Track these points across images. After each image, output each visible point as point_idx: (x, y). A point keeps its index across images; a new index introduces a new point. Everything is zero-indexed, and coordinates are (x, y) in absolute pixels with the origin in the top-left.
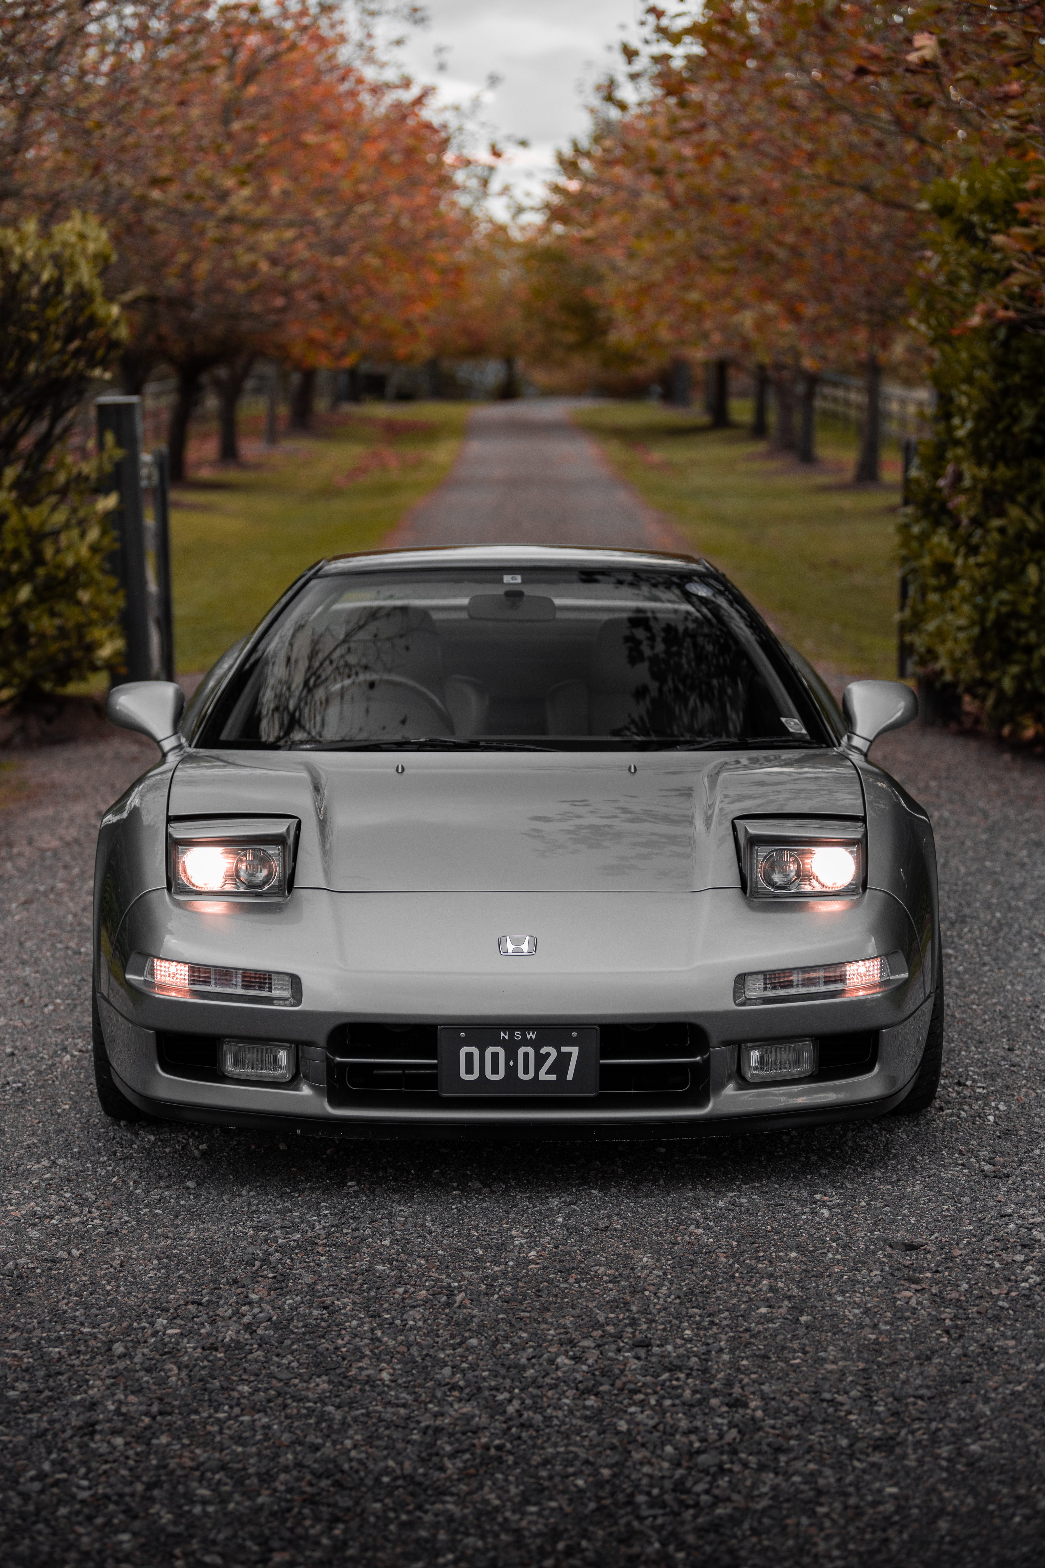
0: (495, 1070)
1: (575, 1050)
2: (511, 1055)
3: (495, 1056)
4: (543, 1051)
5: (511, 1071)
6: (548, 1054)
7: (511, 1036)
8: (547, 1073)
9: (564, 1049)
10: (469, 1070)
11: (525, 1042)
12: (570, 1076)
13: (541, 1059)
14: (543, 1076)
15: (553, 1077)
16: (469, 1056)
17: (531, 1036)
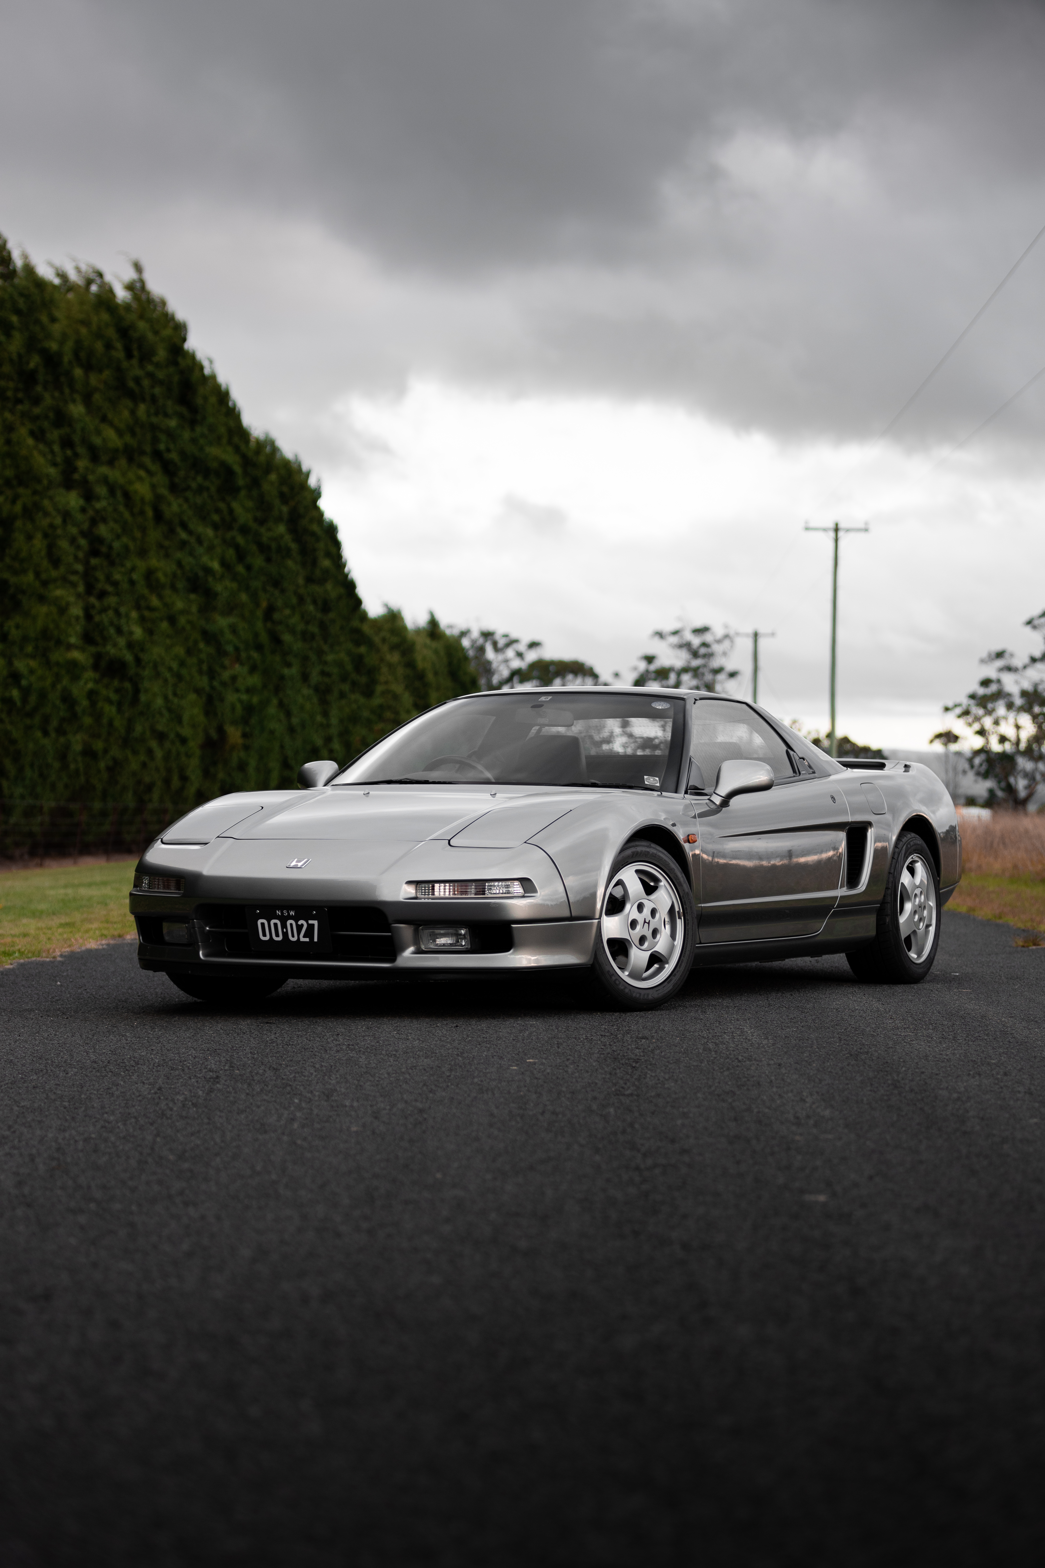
2: (284, 926)
4: (300, 922)
6: (302, 925)
7: (282, 913)
8: (304, 937)
12: (316, 940)
13: (300, 927)
14: (302, 939)
15: (307, 940)
17: (292, 913)
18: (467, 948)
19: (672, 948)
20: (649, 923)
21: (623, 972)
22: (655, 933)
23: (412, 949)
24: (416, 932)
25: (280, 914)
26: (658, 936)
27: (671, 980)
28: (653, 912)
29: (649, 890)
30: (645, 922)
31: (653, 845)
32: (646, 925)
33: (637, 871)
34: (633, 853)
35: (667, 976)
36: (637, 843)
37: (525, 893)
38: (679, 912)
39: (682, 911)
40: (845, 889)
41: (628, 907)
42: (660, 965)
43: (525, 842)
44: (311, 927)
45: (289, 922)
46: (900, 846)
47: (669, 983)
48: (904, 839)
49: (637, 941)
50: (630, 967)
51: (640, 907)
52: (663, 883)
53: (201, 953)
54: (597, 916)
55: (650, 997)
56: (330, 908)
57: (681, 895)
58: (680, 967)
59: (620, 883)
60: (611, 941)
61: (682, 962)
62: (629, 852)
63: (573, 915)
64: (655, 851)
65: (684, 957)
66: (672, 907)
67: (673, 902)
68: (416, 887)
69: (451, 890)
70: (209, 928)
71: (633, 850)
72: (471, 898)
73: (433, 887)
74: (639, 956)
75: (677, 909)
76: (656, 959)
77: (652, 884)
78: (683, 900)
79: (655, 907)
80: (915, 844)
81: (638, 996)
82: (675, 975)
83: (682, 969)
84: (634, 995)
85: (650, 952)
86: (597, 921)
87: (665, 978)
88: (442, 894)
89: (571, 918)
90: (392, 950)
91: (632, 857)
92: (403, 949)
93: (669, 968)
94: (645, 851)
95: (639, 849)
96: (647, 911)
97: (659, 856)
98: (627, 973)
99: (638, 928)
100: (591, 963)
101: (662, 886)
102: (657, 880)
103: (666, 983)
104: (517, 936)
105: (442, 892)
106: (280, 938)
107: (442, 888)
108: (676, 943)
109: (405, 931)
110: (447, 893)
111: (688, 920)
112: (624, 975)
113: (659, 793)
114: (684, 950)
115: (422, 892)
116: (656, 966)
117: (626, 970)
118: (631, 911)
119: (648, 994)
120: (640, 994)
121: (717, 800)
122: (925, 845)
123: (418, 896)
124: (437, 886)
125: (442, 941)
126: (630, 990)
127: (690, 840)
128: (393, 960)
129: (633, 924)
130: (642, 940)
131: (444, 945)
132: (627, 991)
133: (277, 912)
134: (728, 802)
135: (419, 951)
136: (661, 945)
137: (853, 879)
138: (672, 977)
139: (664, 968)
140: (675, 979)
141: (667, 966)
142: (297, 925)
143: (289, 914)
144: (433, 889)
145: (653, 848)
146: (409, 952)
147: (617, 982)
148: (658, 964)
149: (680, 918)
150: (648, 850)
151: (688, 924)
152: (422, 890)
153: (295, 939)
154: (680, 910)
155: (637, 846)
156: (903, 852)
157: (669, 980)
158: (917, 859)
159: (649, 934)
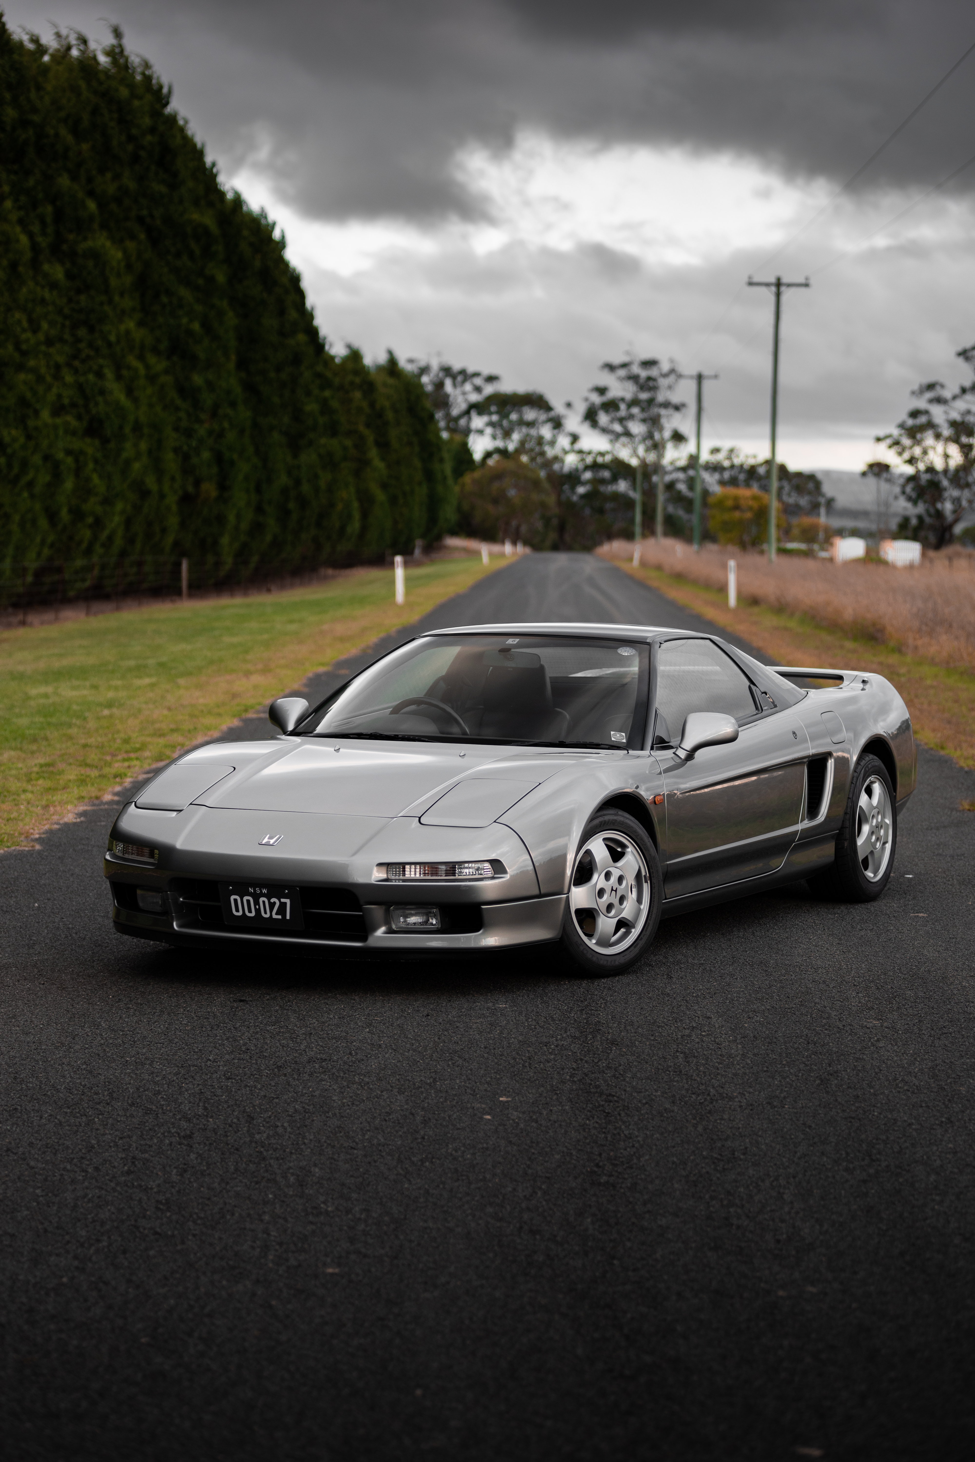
0: (250, 911)
1: (288, 901)
2: (257, 903)
3: (248, 901)
4: (273, 900)
5: (258, 911)
6: (275, 903)
7: (255, 890)
8: (276, 914)
9: (283, 900)
10: (237, 910)
11: (262, 895)
12: (288, 917)
13: (272, 905)
14: (275, 916)
15: (280, 917)
16: (236, 900)
17: (265, 891)
18: (438, 928)
19: (639, 912)
20: (616, 891)
21: (590, 940)
22: (622, 899)
23: (383, 929)
24: (387, 912)
25: (252, 891)
26: (625, 903)
27: (637, 945)
28: (620, 879)
29: (616, 855)
30: (612, 890)
31: (621, 813)
32: (614, 892)
33: (604, 839)
34: (601, 822)
35: (634, 940)
36: (605, 812)
37: (495, 874)
38: (645, 876)
39: (648, 875)
40: (806, 821)
41: (595, 877)
42: (627, 930)
43: (495, 822)
44: (283, 906)
45: (262, 899)
46: (858, 770)
47: (635, 947)
48: (863, 763)
49: (604, 910)
50: (597, 935)
51: (608, 876)
52: (630, 849)
53: (174, 924)
54: (566, 891)
55: (617, 963)
56: (302, 888)
57: (648, 860)
58: (646, 930)
59: (588, 852)
60: (578, 911)
61: (648, 925)
62: (596, 822)
63: (542, 892)
64: (622, 819)
65: (650, 920)
66: (639, 871)
67: (640, 867)
68: (387, 868)
69: (422, 870)
70: (183, 899)
71: (601, 819)
72: (441, 881)
73: (404, 868)
74: (606, 924)
75: (643, 874)
76: (622, 924)
77: (619, 850)
78: (649, 864)
79: (621, 873)
80: (873, 766)
81: (605, 963)
82: (642, 939)
83: (648, 933)
84: (602, 962)
85: (617, 919)
86: (566, 896)
87: (632, 943)
88: (413, 876)
89: (540, 896)
90: (363, 930)
91: (600, 826)
92: (375, 929)
93: (635, 933)
94: (613, 820)
95: (607, 818)
96: (613, 879)
97: (626, 823)
98: (594, 941)
99: (605, 897)
100: (560, 937)
101: (629, 852)
102: (624, 846)
103: (633, 948)
104: (486, 917)
105: (412, 873)
106: (253, 914)
107: (413, 870)
108: (642, 907)
109: (377, 912)
110: (418, 875)
111: (654, 884)
112: (592, 943)
113: (626, 752)
114: (650, 913)
115: (393, 874)
116: (623, 930)
117: (593, 938)
118: (598, 880)
119: (615, 961)
120: (607, 961)
121: (682, 754)
122: (882, 766)
123: (389, 877)
124: (407, 867)
125: (413, 920)
126: (598, 958)
127: (656, 801)
128: (364, 939)
129: (601, 893)
130: (610, 907)
131: (415, 924)
132: (594, 959)
133: (250, 889)
134: (693, 755)
135: (390, 931)
136: (627, 911)
137: (813, 810)
138: (638, 940)
139: (631, 932)
140: (641, 943)
141: (633, 930)
142: (270, 903)
143: (261, 891)
144: (404, 871)
145: (621, 815)
146: (380, 932)
147: (585, 952)
148: (625, 929)
149: (646, 882)
150: (615, 818)
151: (654, 887)
152: (393, 871)
153: (268, 916)
154: (646, 874)
155: (605, 815)
156: (862, 776)
157: (635, 944)
158: (875, 780)
159: (616, 902)
